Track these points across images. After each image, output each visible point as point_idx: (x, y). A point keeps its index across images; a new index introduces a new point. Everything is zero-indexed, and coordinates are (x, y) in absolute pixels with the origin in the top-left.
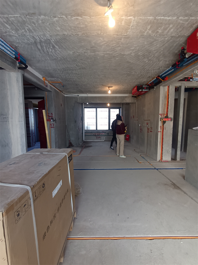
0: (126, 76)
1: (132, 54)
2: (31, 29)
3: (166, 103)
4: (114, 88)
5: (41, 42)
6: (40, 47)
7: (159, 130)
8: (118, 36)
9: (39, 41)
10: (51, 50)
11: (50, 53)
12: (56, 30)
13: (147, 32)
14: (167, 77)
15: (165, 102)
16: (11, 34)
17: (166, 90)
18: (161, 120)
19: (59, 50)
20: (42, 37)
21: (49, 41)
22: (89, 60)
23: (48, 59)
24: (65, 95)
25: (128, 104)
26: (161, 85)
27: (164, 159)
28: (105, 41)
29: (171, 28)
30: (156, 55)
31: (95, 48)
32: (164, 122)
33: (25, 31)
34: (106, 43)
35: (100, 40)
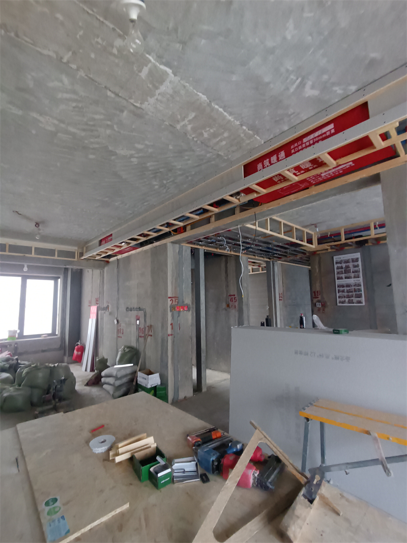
7: (170, 331)
13: (183, 123)
15: (177, 274)
18: (171, 311)
27: (181, 395)
29: (225, 139)
30: (179, 180)
31: (32, 98)
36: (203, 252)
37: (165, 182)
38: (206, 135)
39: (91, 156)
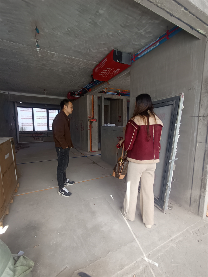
0: (59, 83)
1: (60, 70)
3: (92, 107)
7: (88, 128)
8: (46, 59)
13: (67, 61)
14: (90, 89)
17: (92, 98)
18: (89, 121)
22: (22, 67)
26: (88, 94)
27: (93, 150)
29: (81, 63)
30: (78, 74)
31: (28, 61)
32: (91, 122)
34: (37, 60)
36: (104, 98)
37: (74, 75)
38: (75, 63)
39: (48, 71)
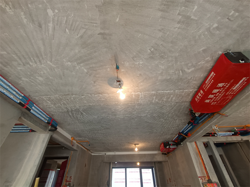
0: (149, 134)
1: (148, 116)
2: (65, 103)
4: (141, 145)
5: (72, 111)
6: (71, 114)
8: (132, 104)
9: (70, 110)
10: (79, 116)
11: (79, 118)
12: (84, 103)
13: (154, 100)
14: (189, 133)
15: (199, 160)
16: (50, 106)
19: (86, 115)
20: (73, 107)
21: (78, 110)
22: (112, 122)
23: (77, 122)
24: (93, 154)
25: (160, 162)
26: (187, 142)
28: (122, 108)
29: (173, 97)
30: (170, 115)
31: (115, 113)
33: (61, 104)
34: (124, 109)
35: (119, 107)
37: (165, 118)
38: (165, 100)
39: (136, 120)
